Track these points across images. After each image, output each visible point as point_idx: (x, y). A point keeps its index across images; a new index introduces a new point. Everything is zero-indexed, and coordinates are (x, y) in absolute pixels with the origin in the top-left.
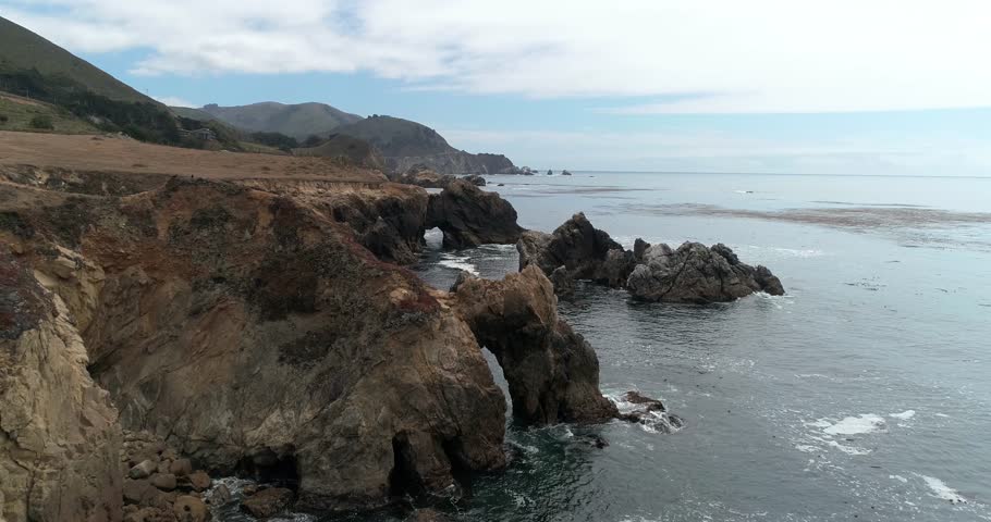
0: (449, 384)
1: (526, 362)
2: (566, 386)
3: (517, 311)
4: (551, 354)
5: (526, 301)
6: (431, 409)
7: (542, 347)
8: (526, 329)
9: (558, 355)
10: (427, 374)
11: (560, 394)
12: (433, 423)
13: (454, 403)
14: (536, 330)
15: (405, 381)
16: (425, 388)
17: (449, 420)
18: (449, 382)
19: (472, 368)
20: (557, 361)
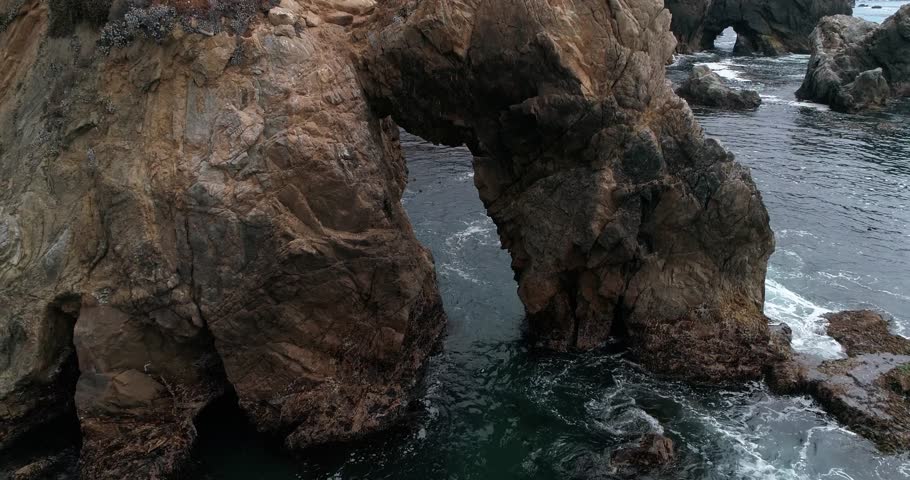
0: (201, 203)
1: (538, 190)
2: (632, 266)
3: (508, 52)
4: (608, 180)
5: (536, 28)
6: (148, 259)
7: (585, 158)
8: (533, 105)
9: (628, 188)
10: (167, 171)
11: (612, 284)
12: (139, 293)
13: (210, 254)
14: (566, 109)
15: (109, 179)
16: (149, 202)
17: (181, 294)
18: (203, 200)
19: (290, 172)
20: (619, 201)
